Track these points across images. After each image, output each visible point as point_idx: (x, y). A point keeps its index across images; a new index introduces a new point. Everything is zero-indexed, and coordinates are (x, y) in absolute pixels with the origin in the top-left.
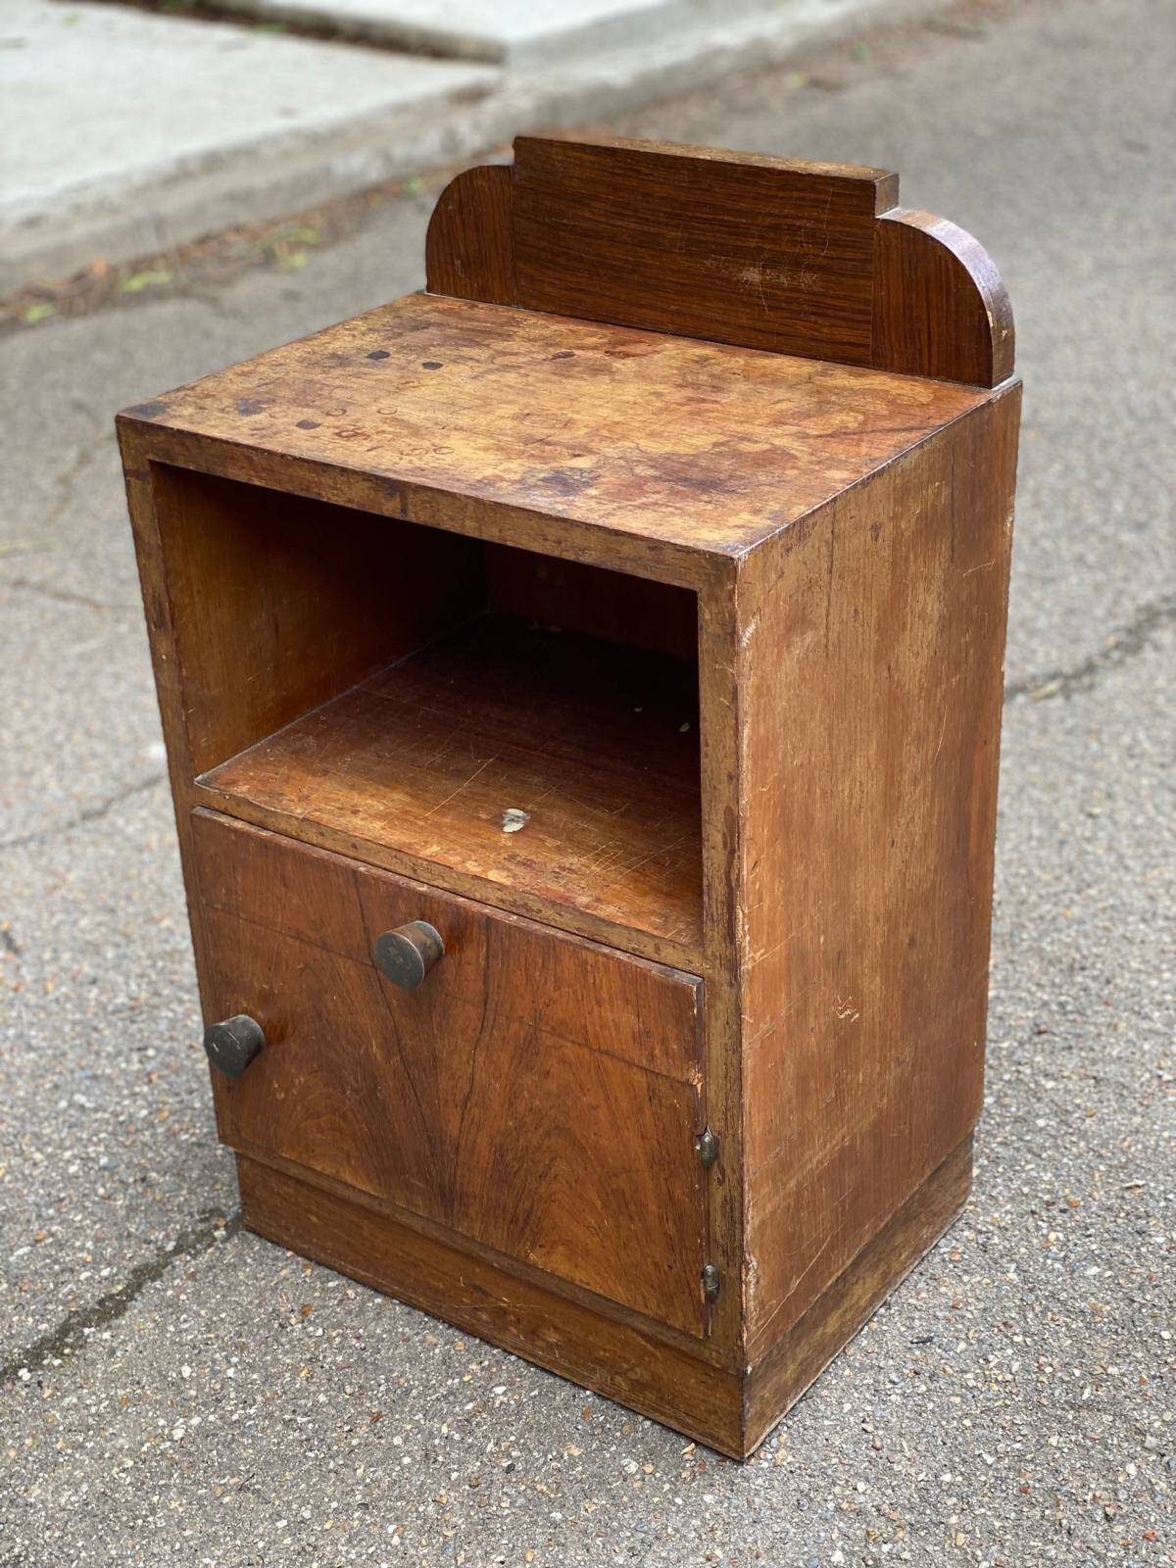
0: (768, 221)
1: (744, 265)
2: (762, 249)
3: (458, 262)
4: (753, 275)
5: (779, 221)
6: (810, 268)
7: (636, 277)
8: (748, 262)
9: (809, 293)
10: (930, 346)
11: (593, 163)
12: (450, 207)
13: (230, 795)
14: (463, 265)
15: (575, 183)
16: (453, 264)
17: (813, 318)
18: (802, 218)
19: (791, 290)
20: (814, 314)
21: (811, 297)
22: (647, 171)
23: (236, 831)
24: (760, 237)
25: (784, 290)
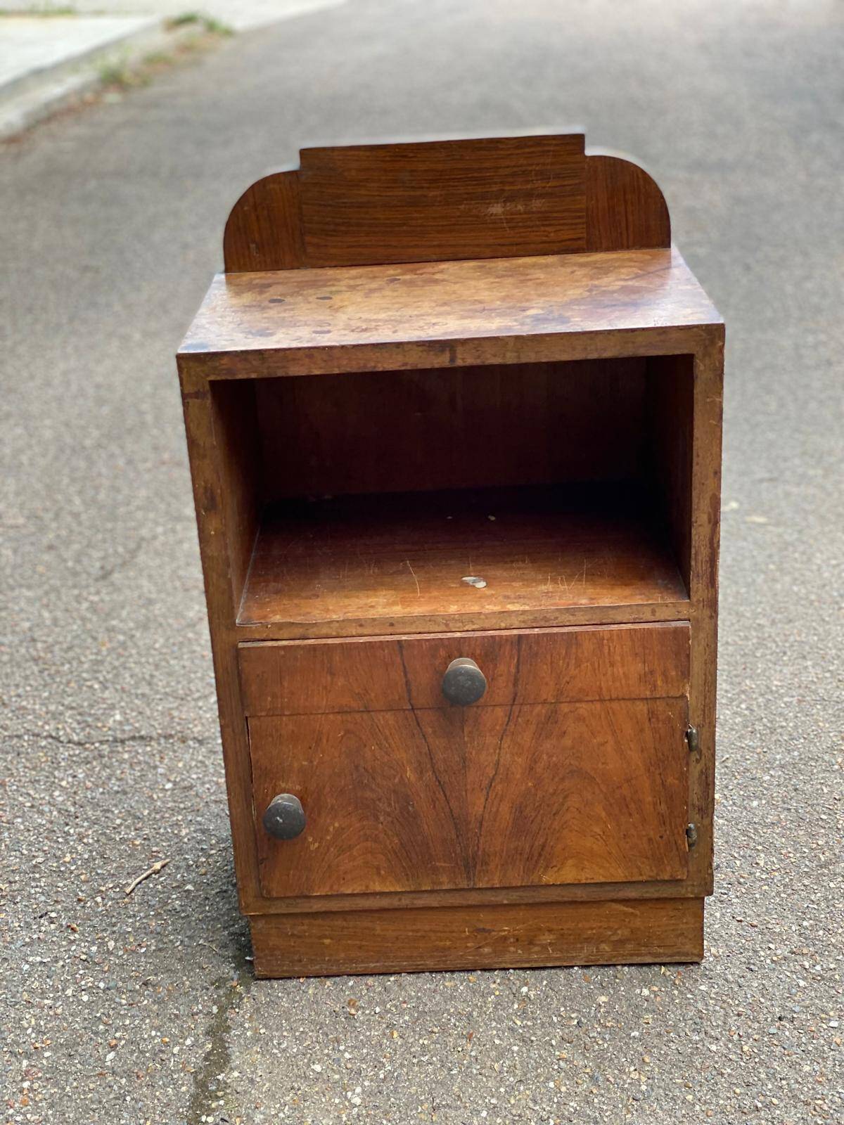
0: (508, 171)
1: (489, 203)
2: (503, 190)
3: (253, 246)
4: (497, 209)
5: (515, 169)
6: (540, 196)
7: (405, 228)
8: (492, 201)
9: (539, 212)
10: (627, 229)
11: (368, 157)
12: (246, 208)
13: (272, 624)
14: (257, 247)
15: (353, 173)
16: (249, 247)
17: (542, 228)
18: (532, 165)
19: (525, 213)
20: (543, 225)
21: (539, 215)
22: (411, 155)
23: (284, 647)
24: (501, 183)
25: (520, 214)
